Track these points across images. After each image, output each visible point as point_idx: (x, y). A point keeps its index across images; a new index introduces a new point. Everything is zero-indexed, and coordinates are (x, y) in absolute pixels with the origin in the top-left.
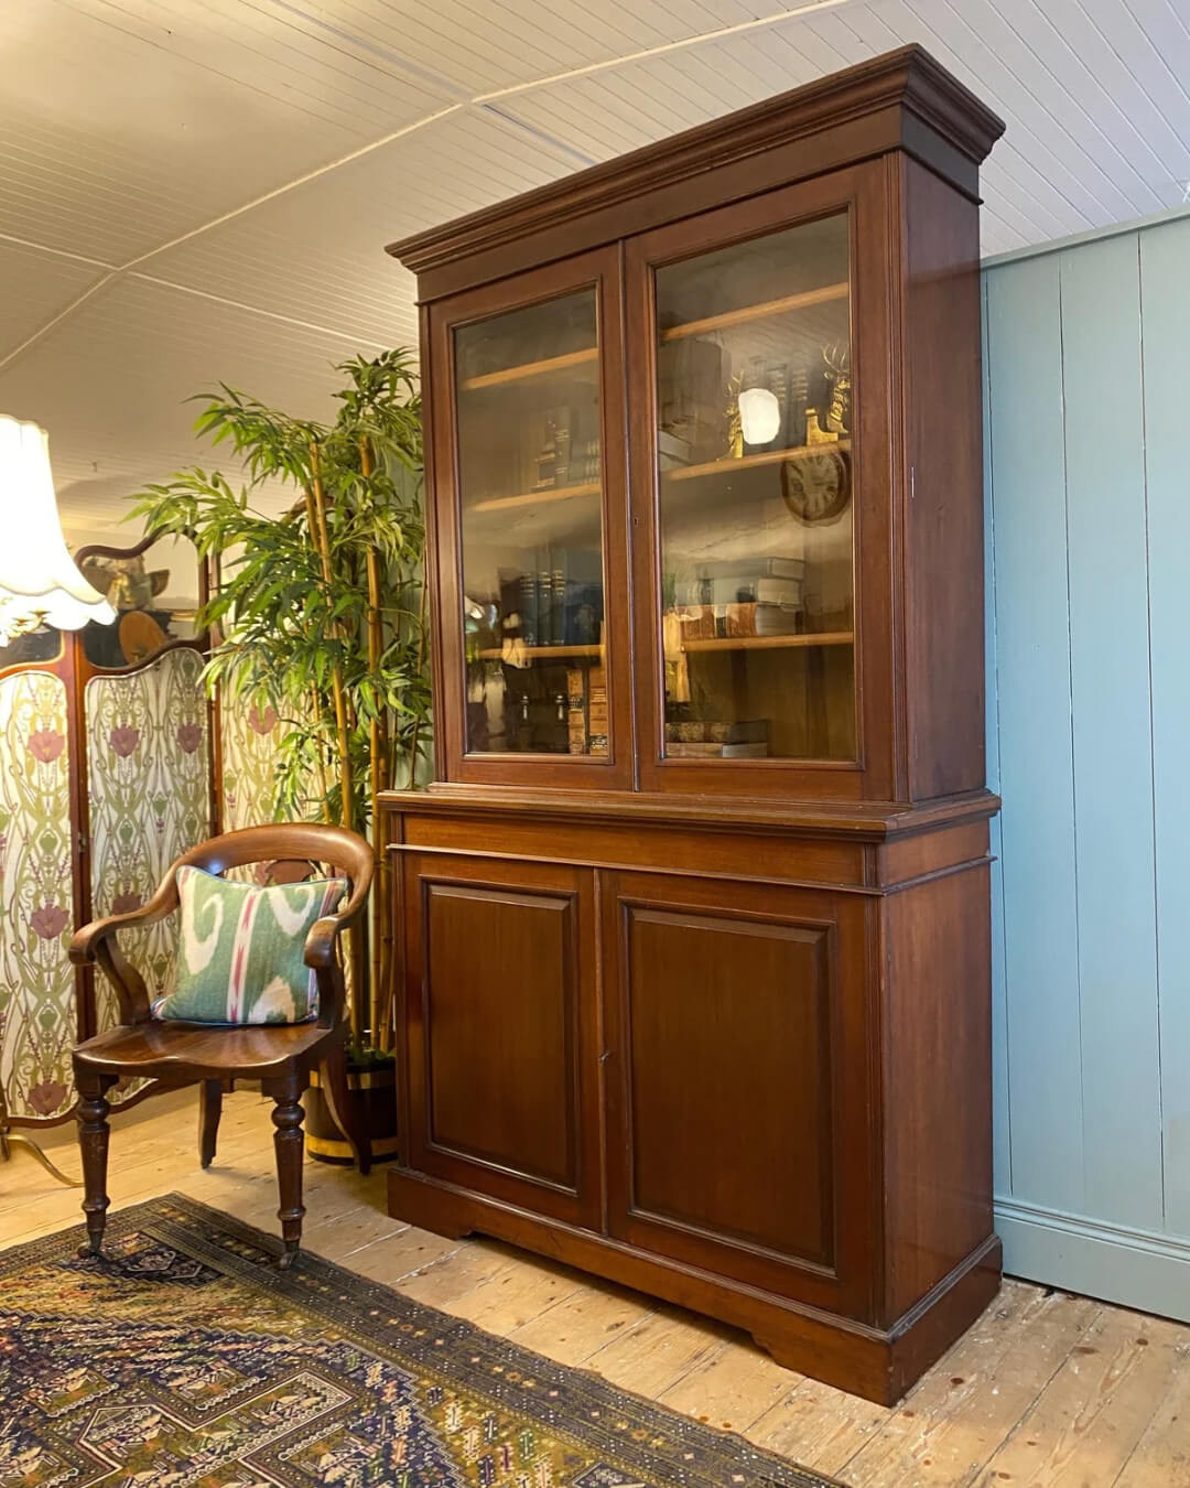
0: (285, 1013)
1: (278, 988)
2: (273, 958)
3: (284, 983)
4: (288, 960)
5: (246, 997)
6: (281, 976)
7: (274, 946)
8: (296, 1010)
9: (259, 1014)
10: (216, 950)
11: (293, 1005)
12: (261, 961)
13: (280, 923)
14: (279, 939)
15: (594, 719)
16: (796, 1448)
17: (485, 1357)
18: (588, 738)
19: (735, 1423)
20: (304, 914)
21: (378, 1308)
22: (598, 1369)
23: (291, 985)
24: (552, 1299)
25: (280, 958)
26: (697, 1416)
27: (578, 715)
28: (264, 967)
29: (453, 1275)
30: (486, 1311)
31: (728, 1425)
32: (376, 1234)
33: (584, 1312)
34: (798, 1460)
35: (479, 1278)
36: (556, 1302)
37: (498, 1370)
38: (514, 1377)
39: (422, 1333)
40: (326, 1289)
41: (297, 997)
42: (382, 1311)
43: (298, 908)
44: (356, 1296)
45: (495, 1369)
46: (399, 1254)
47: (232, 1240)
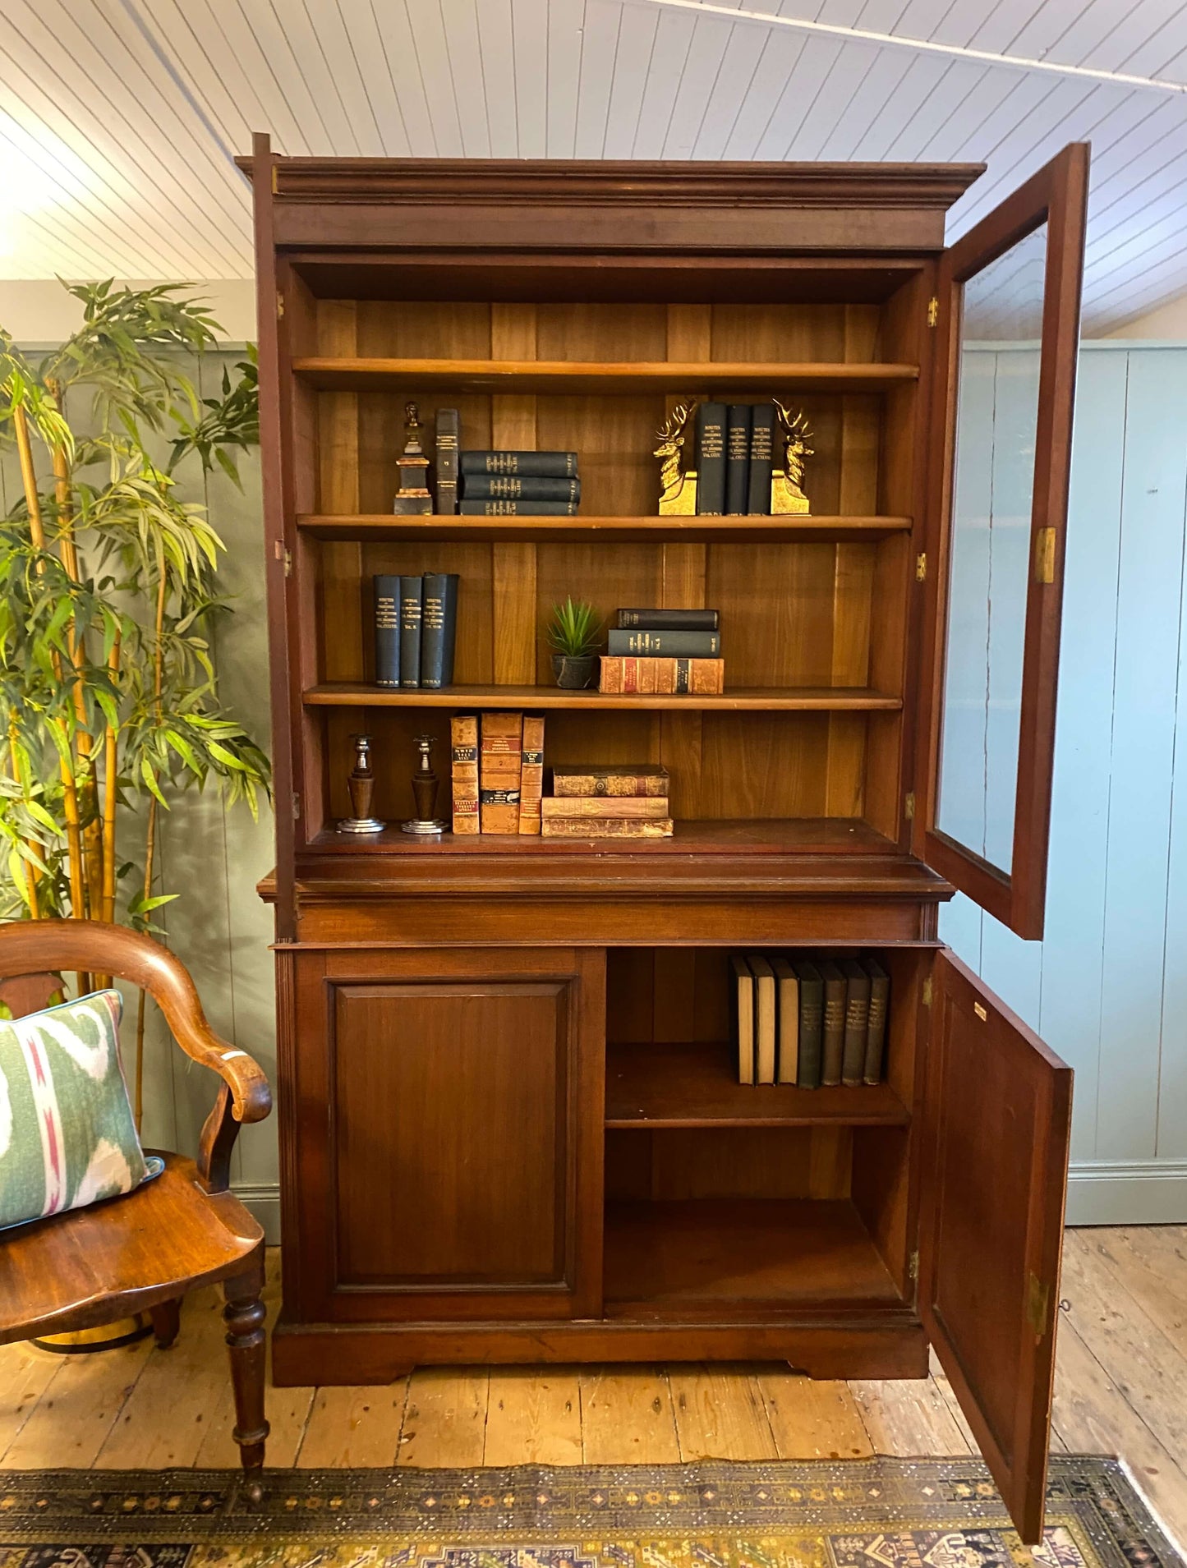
0: (119, 1183)
1: (104, 1156)
2: (92, 1117)
3: (112, 1145)
4: (108, 1114)
5: (69, 1178)
6: (106, 1138)
7: (87, 1100)
8: (133, 1176)
9: (85, 1195)
10: (14, 1123)
11: (128, 1170)
12: (78, 1124)
13: (82, 1067)
14: (89, 1089)
15: (490, 773)
16: (921, 1445)
17: (603, 1492)
18: (481, 792)
19: (859, 1448)
20: (104, 1046)
21: (427, 1495)
22: (702, 1454)
23: (120, 1145)
24: (569, 1404)
25: (98, 1113)
26: (828, 1456)
27: (468, 767)
28: (84, 1132)
29: (442, 1423)
30: (530, 1445)
31: (857, 1452)
32: (293, 1414)
33: (615, 1405)
34: (937, 1454)
35: (471, 1415)
36: (575, 1405)
37: (632, 1498)
38: (654, 1498)
39: (512, 1500)
40: (339, 1503)
41: (130, 1160)
42: (436, 1495)
43: (93, 1041)
44: (385, 1493)
45: (629, 1499)
46: (353, 1425)
47: (127, 1499)
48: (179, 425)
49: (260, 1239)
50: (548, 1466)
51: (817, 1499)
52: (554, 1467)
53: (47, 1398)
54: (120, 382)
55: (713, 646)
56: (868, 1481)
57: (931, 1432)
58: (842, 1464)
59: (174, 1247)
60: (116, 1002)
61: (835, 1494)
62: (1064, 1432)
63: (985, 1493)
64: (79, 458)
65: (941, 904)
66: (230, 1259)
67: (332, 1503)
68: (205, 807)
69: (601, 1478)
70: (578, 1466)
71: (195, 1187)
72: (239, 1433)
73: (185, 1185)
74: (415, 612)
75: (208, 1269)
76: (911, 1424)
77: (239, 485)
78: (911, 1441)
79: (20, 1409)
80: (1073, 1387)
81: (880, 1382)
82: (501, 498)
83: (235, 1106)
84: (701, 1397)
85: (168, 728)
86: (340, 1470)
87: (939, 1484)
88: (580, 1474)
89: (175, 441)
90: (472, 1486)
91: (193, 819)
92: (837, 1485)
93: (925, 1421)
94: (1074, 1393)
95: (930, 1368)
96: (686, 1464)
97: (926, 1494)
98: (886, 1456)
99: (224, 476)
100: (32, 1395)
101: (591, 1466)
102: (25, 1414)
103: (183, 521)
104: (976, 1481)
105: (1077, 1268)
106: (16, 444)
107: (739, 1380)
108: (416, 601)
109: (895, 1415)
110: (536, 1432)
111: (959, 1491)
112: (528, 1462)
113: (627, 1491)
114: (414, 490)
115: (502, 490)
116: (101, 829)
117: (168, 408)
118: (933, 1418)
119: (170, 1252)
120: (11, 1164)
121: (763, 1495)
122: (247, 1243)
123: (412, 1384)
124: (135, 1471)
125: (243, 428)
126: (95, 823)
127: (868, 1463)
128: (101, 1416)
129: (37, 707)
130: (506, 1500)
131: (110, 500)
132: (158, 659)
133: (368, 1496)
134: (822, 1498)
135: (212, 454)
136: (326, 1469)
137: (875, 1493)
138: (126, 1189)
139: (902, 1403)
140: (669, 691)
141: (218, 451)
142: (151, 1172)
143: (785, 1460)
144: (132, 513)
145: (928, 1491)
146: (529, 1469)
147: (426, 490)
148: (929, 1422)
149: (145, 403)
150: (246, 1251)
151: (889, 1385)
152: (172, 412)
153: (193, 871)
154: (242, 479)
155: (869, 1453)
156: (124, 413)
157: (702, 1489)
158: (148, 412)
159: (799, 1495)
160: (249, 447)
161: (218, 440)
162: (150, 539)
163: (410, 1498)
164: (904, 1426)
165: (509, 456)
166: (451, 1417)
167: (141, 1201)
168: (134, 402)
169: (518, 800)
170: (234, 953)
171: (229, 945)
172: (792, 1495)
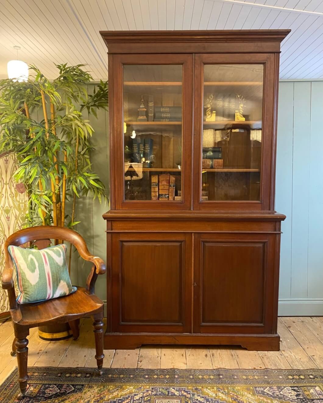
0: (66, 292)
1: (62, 284)
2: (59, 274)
3: (64, 282)
4: (63, 274)
5: (53, 289)
6: (62, 280)
7: (58, 270)
9: (57, 295)
10: (40, 274)
11: (68, 289)
12: (55, 276)
13: (57, 262)
14: (58, 267)
15: (161, 190)
16: (278, 366)
17: (193, 375)
18: (159, 195)
19: (261, 367)
20: (62, 257)
21: (146, 375)
22: (219, 367)
23: (66, 282)
24: (183, 355)
25: (61, 274)
26: (253, 368)
27: (156, 188)
28: (57, 278)
29: (149, 358)
30: (173, 364)
31: (261, 368)
32: (110, 356)
33: (195, 355)
34: (283, 369)
35: (157, 357)
36: (184, 355)
37: (200, 377)
38: (206, 377)
39: (168, 376)
40: (123, 376)
41: (69, 286)
42: (148, 375)
43: (59, 255)
44: (134, 374)
45: (199, 377)
46: (125, 358)
47: (67, 374)
48: (82, 101)
49: (103, 304)
50: (178, 369)
51: (250, 378)
52: (179, 369)
53: (45, 351)
54: (68, 89)
55: (220, 156)
56: (264, 374)
57: (281, 363)
58: (257, 370)
59: (80, 306)
60: (65, 247)
61: (255, 377)
62: (318, 364)
63: (296, 378)
64: (57, 109)
65: (282, 221)
66: (95, 309)
67: (121, 376)
68: (87, 201)
69: (192, 372)
70: (186, 369)
71: (85, 293)
72: (96, 357)
73: (83, 293)
74: (142, 148)
75: (90, 311)
76: (275, 362)
77: (97, 118)
78: (276, 365)
79: (38, 353)
80: (320, 354)
81: (266, 352)
82: (165, 118)
83: (97, 270)
84: (218, 354)
85: (79, 176)
86: (123, 369)
87: (283, 376)
88: (186, 371)
89: (81, 105)
90: (157, 373)
91: (84, 204)
92: (256, 375)
93: (279, 361)
94: (320, 355)
95: (280, 349)
96: (214, 369)
97: (280, 378)
98: (269, 369)
99: (93, 116)
100: (41, 350)
101: (189, 369)
102: (40, 354)
103: (84, 125)
104: (294, 375)
105: (319, 326)
106: (42, 106)
107: (228, 350)
108: (142, 145)
109: (271, 359)
110: (174, 361)
111: (289, 377)
112: (172, 368)
113: (199, 375)
114: (142, 117)
115: (165, 116)
116: (61, 205)
117: (80, 97)
118: (281, 360)
119: (79, 307)
120: (39, 285)
121: (236, 377)
122: (99, 305)
123: (141, 350)
124: (69, 368)
125: (98, 103)
126: (59, 203)
127: (264, 370)
128: (60, 355)
129: (47, 170)
130: (167, 377)
131: (65, 119)
132: (76, 161)
133: (130, 375)
134: (252, 378)
135: (90, 110)
136: (119, 368)
137: (266, 377)
138: (67, 294)
139: (273, 357)
140: (208, 168)
141: (92, 109)
142: (74, 290)
143: (241, 369)
144: (71, 122)
145: (281, 377)
146: (173, 369)
147: (145, 117)
148: (280, 361)
149: (74, 95)
150: (100, 307)
151: (269, 352)
152: (81, 98)
153: (84, 218)
154: (98, 116)
155: (264, 368)
156: (68, 97)
157: (219, 375)
158: (75, 98)
159: (245, 377)
160: (99, 108)
161: (92, 106)
162: (75, 129)
163: (141, 375)
164: (273, 362)
165: (167, 108)
166: (151, 357)
167: (71, 297)
168: (72, 95)
169: (168, 197)
170: (94, 240)
171: (93, 237)
172: (244, 377)
